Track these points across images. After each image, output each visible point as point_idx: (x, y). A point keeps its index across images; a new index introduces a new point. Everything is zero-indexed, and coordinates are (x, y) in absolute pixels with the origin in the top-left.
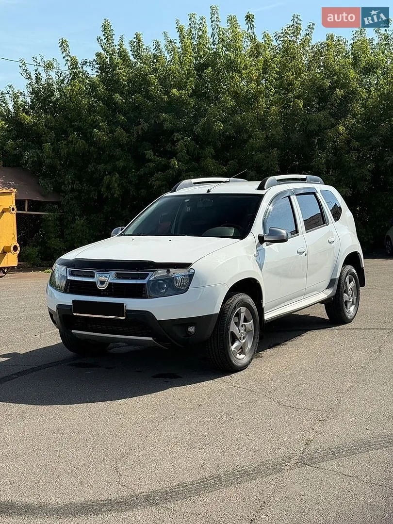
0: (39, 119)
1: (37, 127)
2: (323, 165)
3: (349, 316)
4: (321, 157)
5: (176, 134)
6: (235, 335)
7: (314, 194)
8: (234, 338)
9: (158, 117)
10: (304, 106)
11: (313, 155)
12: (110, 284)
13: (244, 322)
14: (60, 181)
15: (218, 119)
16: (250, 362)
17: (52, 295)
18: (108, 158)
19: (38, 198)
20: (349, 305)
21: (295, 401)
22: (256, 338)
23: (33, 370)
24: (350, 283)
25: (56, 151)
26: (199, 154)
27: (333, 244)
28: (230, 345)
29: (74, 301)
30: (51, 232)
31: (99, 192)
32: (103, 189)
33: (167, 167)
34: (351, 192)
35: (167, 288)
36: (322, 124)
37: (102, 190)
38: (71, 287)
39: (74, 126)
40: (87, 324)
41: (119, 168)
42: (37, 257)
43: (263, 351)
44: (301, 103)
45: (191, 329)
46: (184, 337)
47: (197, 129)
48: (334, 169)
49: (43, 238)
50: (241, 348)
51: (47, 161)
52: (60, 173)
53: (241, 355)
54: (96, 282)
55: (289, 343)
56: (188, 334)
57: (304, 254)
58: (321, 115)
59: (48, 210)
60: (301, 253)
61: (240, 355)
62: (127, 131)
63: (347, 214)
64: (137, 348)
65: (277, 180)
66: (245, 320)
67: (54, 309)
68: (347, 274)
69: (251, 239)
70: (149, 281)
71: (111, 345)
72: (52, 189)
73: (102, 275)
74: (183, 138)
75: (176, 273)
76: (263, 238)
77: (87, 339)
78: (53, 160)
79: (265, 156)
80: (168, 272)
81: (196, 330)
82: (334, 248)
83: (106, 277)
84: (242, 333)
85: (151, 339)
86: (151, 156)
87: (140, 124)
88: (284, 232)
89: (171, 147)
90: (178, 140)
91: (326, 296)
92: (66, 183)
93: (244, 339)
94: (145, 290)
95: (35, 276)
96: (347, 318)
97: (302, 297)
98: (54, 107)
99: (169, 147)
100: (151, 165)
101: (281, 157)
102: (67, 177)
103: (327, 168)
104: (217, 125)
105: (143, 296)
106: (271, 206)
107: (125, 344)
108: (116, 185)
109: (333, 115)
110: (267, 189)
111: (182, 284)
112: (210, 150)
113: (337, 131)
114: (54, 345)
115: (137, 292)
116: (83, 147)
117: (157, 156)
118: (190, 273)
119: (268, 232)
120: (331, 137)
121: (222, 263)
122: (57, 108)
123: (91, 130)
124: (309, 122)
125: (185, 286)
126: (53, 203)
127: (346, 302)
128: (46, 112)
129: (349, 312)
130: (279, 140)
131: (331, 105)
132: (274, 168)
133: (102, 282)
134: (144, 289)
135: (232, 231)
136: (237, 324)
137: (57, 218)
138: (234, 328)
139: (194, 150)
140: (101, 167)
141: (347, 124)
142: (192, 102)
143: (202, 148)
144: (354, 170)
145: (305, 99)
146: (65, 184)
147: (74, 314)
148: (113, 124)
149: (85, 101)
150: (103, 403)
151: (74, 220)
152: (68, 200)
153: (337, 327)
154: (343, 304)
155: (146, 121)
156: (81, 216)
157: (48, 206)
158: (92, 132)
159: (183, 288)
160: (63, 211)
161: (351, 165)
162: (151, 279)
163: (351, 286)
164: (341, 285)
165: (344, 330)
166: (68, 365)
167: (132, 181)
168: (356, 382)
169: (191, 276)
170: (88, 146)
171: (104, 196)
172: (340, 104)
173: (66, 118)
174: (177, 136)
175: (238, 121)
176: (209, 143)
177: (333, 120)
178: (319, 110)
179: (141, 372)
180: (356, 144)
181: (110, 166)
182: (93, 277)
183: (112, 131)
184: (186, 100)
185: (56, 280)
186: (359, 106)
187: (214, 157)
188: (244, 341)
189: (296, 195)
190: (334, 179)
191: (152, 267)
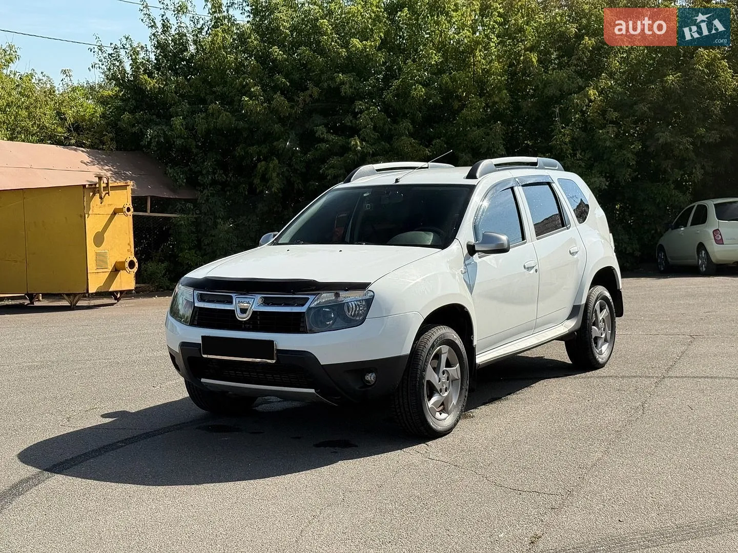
0: (166, 83)
1: (164, 95)
2: (567, 145)
3: (601, 359)
4: (564, 134)
5: (358, 103)
6: (433, 385)
7: (549, 184)
8: (432, 390)
9: (333, 79)
10: (539, 61)
11: (552, 131)
12: (254, 313)
13: (446, 367)
14: (196, 170)
15: (418, 82)
16: (455, 425)
17: (173, 330)
18: (263, 138)
19: (166, 194)
20: (600, 342)
21: (518, 480)
22: (464, 390)
23: (147, 435)
24: (601, 310)
25: (190, 128)
26: (390, 130)
27: (575, 256)
28: (426, 399)
29: (203, 337)
30: (184, 242)
31: (251, 185)
32: (257, 181)
33: (346, 149)
34: (607, 184)
35: (336, 319)
36: (565, 88)
37: (255, 181)
38: (200, 318)
39: (214, 92)
40: (222, 370)
41: (278, 151)
42: (163, 277)
43: (475, 408)
44: (534, 58)
45: (371, 377)
46: (360, 388)
47: (388, 96)
48: (583, 150)
49: (173, 250)
50: (443, 404)
51: (179, 142)
52: (196, 158)
53: (443, 414)
54: (234, 310)
55: (514, 396)
56: (366, 384)
57: (533, 271)
58: (563, 74)
59: (180, 210)
60: (529, 269)
61: (441, 414)
62: (290, 100)
63: (597, 213)
64: (296, 404)
65: (495, 165)
66: (448, 364)
67: (177, 349)
68: (597, 298)
69: (457, 248)
70: (309, 309)
71: (259, 399)
72: (185, 181)
73: (243, 300)
74: (368, 109)
75: (348, 297)
76: (474, 246)
77: (224, 391)
78: (186, 140)
79: (485, 133)
80: (337, 295)
81: (377, 378)
82: (577, 260)
83: (248, 303)
84: (443, 383)
85: (313, 391)
86: (322, 134)
87: (308, 89)
88: (504, 238)
89: (351, 121)
90: (361, 112)
91: (568, 330)
92: (204, 172)
93: (446, 391)
94: (303, 322)
95: (160, 304)
96: (597, 362)
97: (532, 332)
98: (188, 66)
99: (348, 120)
100: (324, 146)
101: (508, 133)
102: (206, 164)
103: (573, 150)
104: (415, 89)
105: (301, 329)
106: (485, 201)
107: (279, 399)
108: (274, 175)
109: (580, 74)
110: (480, 177)
111: (357, 312)
112: (406, 125)
113: (587, 96)
114: (179, 401)
115: (294, 324)
116: (227, 122)
117: (332, 134)
118: (368, 297)
119: (481, 238)
120: (578, 105)
121: (414, 282)
122: (193, 67)
123: (239, 98)
124: (546, 84)
125: (361, 315)
126: (187, 201)
127: (596, 339)
128: (176, 74)
129: (601, 353)
130: (504, 109)
131: (578, 59)
132: (497, 149)
133: (244, 311)
134: (302, 320)
135: (430, 238)
136: (436, 370)
137: (193, 222)
138: (431, 376)
139: (384, 124)
140: (253, 149)
141: (600, 86)
142: (381, 57)
143: (395, 121)
144: (612, 152)
145: (540, 52)
146: (202, 175)
147: (205, 356)
148: (270, 89)
149: (231, 57)
150: (243, 483)
151: (216, 224)
152: (208, 196)
153: (583, 375)
154: (591, 342)
155: (317, 85)
156: (225, 219)
157: (179, 206)
158: (240, 101)
159: (358, 319)
160: (201, 211)
161: (608, 144)
162: (313, 305)
163: (603, 315)
164: (589, 315)
165: (592, 379)
166: (196, 428)
167: (297, 170)
168: (606, 452)
169: (369, 302)
170: (236, 120)
171: (258, 191)
172: (591, 59)
173: (205, 81)
174: (360, 105)
175: (447, 83)
176: (405, 116)
177: (580, 81)
178: (561, 66)
179: (299, 438)
180: (615, 115)
181: (266, 147)
182: (231, 303)
183: (269, 100)
184: (372, 54)
185: (180, 307)
186: (618, 62)
187: (411, 135)
188: (446, 394)
189: (523, 186)
190: (583, 165)
191: (314, 288)
